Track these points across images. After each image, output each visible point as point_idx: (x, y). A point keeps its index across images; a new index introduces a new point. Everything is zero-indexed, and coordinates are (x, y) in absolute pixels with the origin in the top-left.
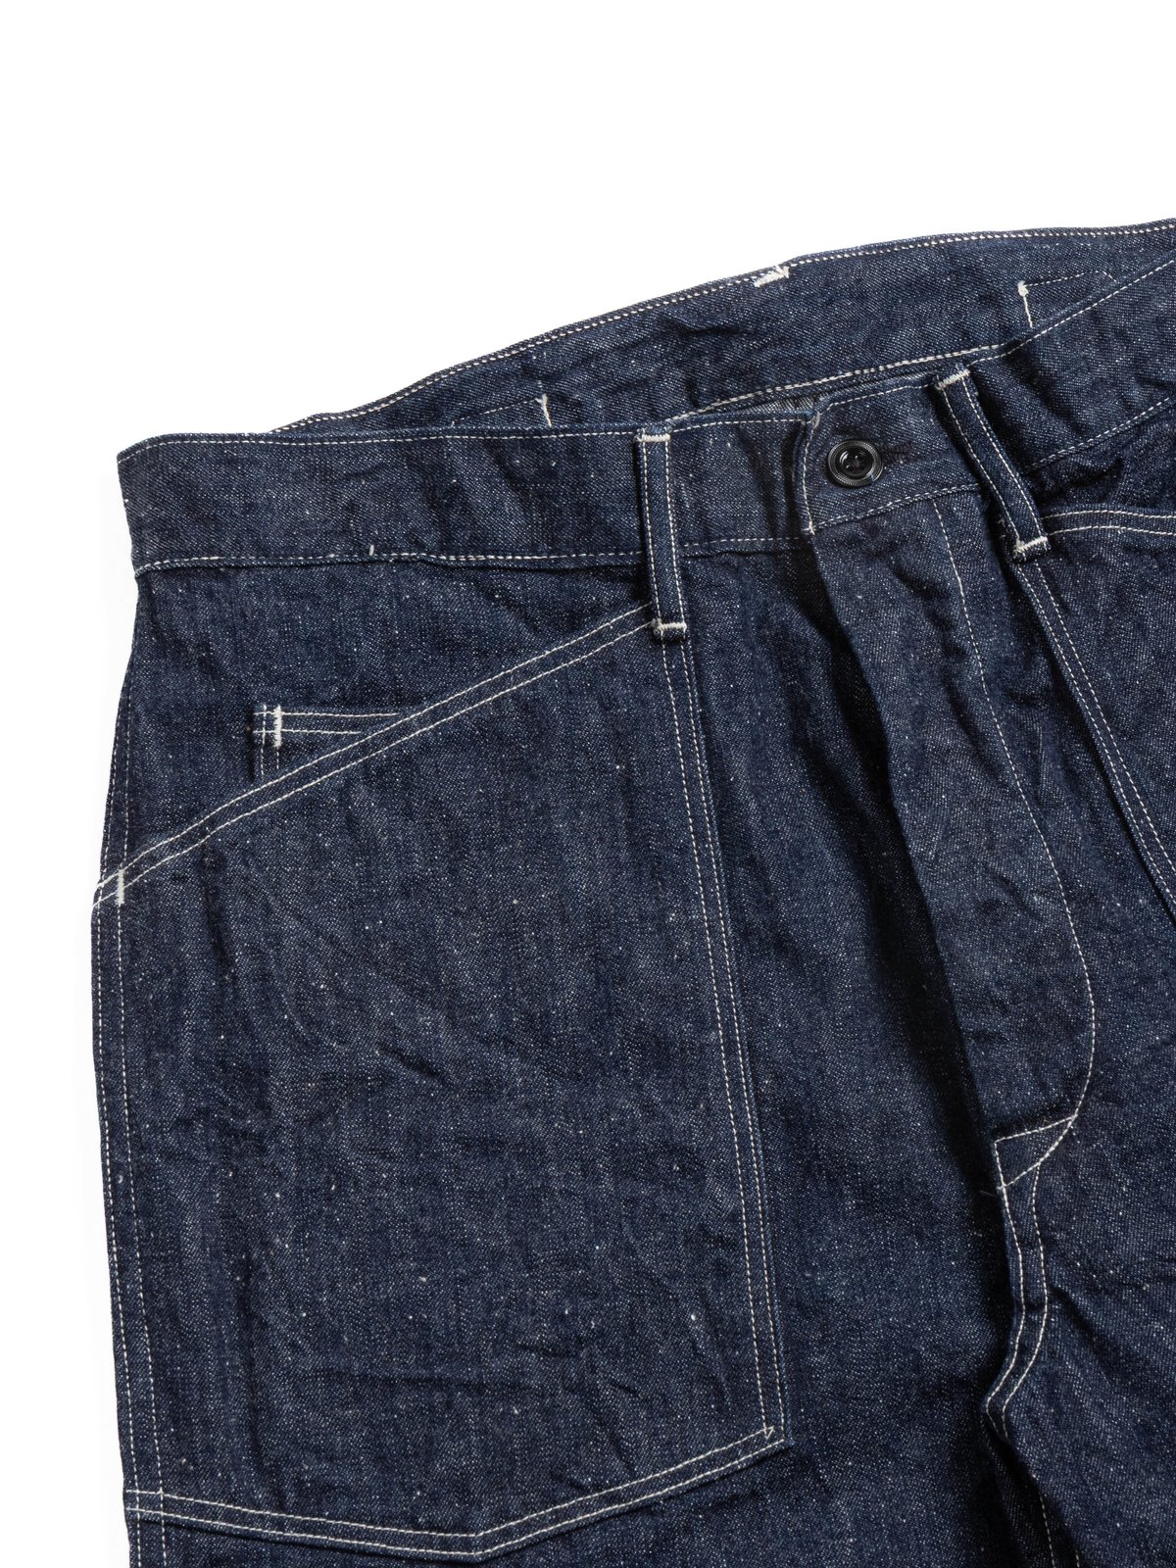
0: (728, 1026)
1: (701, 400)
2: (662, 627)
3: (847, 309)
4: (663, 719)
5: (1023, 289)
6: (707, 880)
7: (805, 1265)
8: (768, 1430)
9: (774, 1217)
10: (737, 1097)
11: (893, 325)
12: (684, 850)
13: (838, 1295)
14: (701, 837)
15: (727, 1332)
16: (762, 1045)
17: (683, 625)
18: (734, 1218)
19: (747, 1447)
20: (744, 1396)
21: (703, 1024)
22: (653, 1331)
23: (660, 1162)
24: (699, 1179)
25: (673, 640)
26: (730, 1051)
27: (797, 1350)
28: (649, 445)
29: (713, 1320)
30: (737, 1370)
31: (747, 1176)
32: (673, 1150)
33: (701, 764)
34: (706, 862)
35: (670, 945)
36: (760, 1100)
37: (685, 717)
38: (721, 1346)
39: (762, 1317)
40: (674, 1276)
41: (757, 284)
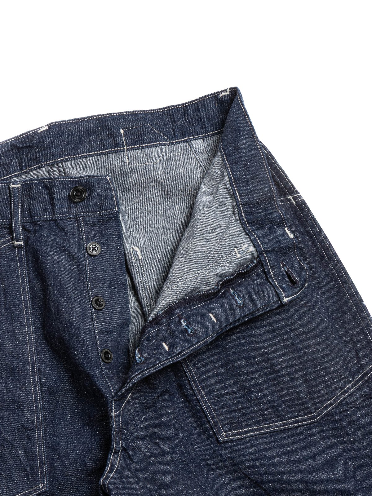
0: (33, 364)
1: (23, 168)
2: (16, 243)
3: (65, 138)
4: (16, 271)
5: (122, 131)
6: (28, 319)
7: (54, 435)
8: (41, 485)
9: (45, 421)
10: (35, 385)
11: (81, 143)
12: (21, 310)
13: (63, 444)
14: (26, 307)
15: (30, 456)
16: (42, 369)
17: (22, 243)
18: (33, 422)
19: (35, 491)
20: (35, 475)
21: (25, 363)
22: (8, 457)
23: (11, 405)
24: (23, 411)
25: (19, 247)
26: (33, 371)
27: (51, 461)
28: (13, 188)
29: (26, 452)
30: (33, 467)
31: (37, 409)
32: (15, 402)
33: (27, 285)
34: (27, 314)
35: (16, 339)
36: (41, 386)
37: (22, 270)
38: (29, 460)
39: (40, 452)
40: (14, 440)
41: (39, 132)
